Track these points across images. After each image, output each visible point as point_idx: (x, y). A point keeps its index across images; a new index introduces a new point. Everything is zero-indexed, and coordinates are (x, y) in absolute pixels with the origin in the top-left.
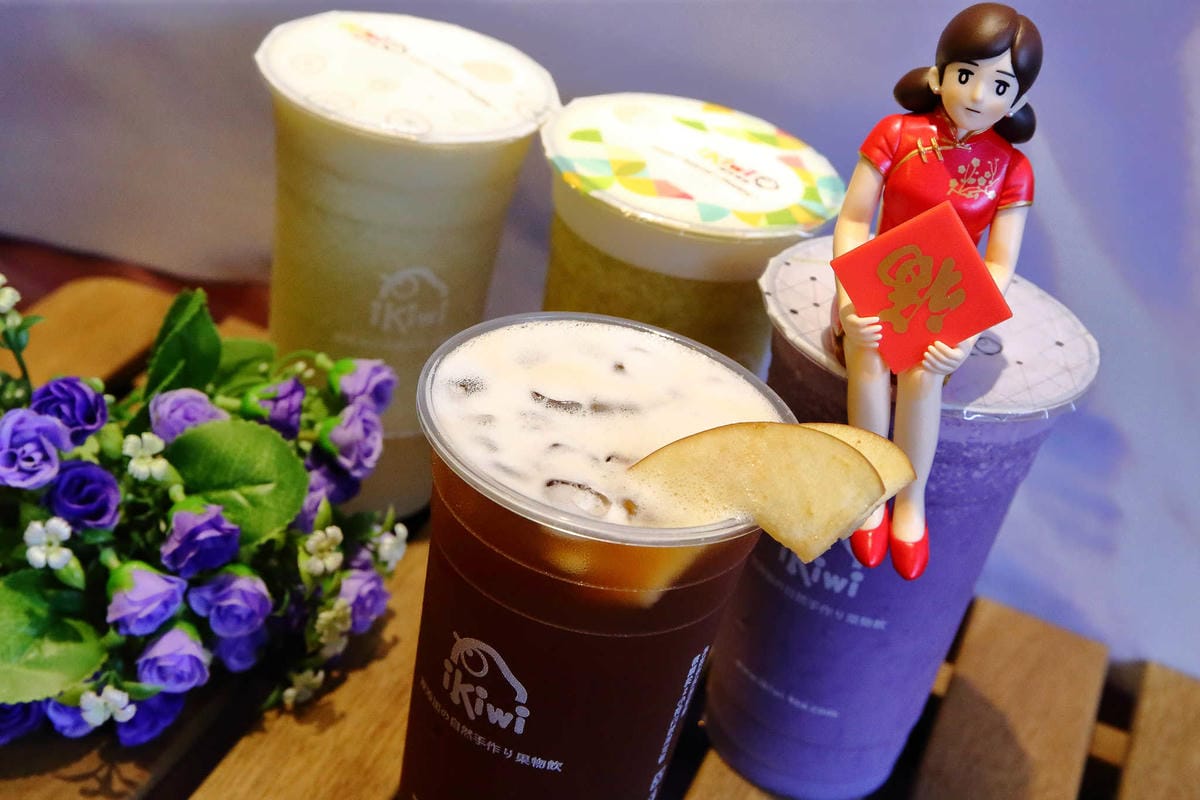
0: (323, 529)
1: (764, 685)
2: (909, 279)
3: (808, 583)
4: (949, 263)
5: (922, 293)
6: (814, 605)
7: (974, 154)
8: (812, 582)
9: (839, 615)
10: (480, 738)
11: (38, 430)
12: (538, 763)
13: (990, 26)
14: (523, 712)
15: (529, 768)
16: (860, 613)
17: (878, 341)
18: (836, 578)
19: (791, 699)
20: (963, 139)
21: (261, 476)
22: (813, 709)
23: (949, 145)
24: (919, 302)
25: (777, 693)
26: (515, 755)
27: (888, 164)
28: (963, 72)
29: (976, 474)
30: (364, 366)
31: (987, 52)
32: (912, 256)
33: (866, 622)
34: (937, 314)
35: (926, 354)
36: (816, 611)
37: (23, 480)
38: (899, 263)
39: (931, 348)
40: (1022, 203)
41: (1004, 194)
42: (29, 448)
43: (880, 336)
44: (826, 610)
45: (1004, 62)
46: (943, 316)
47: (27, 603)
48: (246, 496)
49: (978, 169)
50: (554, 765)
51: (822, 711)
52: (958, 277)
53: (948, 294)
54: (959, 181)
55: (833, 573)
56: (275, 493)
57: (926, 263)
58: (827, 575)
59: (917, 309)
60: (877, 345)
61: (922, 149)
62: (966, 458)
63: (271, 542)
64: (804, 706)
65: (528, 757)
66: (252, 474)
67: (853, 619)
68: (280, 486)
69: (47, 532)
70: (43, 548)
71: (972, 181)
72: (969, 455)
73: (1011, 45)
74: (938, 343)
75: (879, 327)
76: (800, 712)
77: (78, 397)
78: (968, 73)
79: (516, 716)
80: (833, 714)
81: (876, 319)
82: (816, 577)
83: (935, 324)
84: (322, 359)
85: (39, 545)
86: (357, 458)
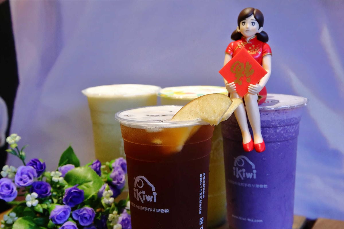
0: (107, 190)
1: (240, 218)
2: (239, 70)
3: (243, 179)
4: (248, 63)
5: (243, 73)
6: (246, 185)
7: (253, 44)
8: (243, 177)
9: (254, 186)
10: (146, 208)
11: (28, 171)
12: (163, 211)
13: (248, 11)
14: (155, 194)
15: (160, 213)
16: (259, 184)
17: (235, 88)
18: (249, 174)
19: (248, 219)
20: (249, 41)
21: (89, 180)
22: (255, 221)
23: (246, 43)
24: (243, 75)
25: (244, 219)
26: (156, 210)
27: (232, 53)
28: (243, 23)
29: (278, 131)
30: (117, 160)
31: (247, 16)
32: (238, 64)
33: (261, 186)
34: (248, 77)
35: (248, 88)
36: (247, 187)
37: (24, 184)
38: (235, 67)
39: (249, 86)
40: (269, 53)
41: (263, 52)
42: (26, 176)
43: (235, 87)
44: (249, 185)
45: (252, 17)
46: (250, 77)
47: (28, 222)
48: (85, 186)
49: (254, 47)
50: (167, 211)
51: (258, 221)
52: (251, 66)
53: (250, 71)
54: (250, 51)
55: (248, 173)
56: (93, 183)
57: (242, 64)
58: (247, 173)
59: (243, 77)
60: (235, 89)
61: (239, 46)
62: (273, 125)
63: (93, 196)
64: (252, 221)
65: (159, 209)
66: (86, 180)
67: (257, 186)
68: (95, 182)
69: (31, 197)
70: (31, 201)
71: (253, 50)
72: (273, 124)
73: (253, 13)
74: (251, 85)
75: (235, 85)
76: (252, 223)
77: (38, 163)
78: (244, 22)
79: (153, 196)
80: (261, 221)
81: (233, 83)
82: (244, 176)
83: (248, 80)
84: (107, 163)
85: (29, 201)
86: (118, 180)
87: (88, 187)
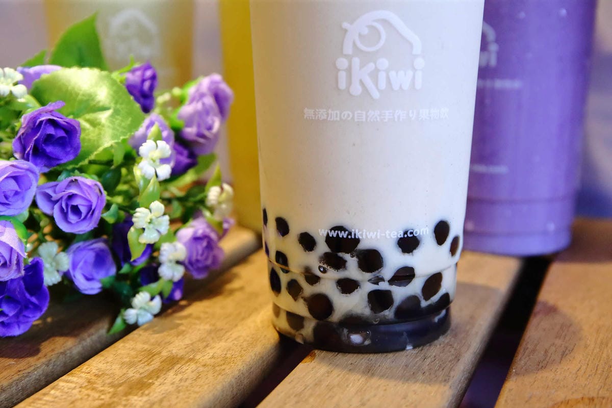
21: (101, 104)
22: (491, 169)
33: (508, 84)
51: (497, 169)
64: (484, 169)
66: (93, 103)
86: (199, 126)
87: (94, 123)
